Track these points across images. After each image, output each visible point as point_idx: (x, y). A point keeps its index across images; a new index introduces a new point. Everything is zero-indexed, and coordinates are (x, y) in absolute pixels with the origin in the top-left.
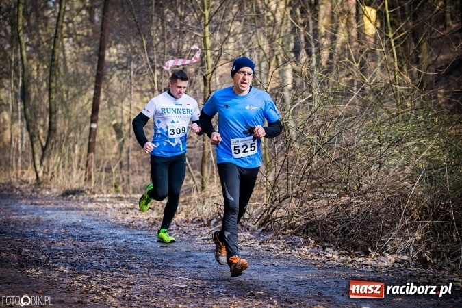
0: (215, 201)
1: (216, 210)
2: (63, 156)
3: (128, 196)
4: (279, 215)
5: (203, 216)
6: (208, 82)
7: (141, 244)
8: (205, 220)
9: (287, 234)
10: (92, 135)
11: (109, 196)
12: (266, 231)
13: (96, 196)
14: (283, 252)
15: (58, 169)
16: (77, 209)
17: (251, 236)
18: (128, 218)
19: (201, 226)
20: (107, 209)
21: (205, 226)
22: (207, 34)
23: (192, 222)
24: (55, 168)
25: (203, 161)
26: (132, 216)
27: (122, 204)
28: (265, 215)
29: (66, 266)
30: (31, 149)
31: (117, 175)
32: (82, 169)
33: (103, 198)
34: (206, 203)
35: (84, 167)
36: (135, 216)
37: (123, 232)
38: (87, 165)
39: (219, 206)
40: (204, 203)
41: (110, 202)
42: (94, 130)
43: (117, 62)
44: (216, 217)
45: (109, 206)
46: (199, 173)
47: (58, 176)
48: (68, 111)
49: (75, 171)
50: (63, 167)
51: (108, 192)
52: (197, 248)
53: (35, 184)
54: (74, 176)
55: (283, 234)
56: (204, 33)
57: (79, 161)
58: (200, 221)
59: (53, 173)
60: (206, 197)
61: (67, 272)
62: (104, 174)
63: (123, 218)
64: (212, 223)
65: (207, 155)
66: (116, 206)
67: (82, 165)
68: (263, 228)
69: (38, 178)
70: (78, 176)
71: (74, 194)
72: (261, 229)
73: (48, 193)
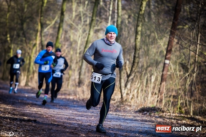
2: (142, 83)
3: (189, 116)
10: (166, 69)
11: (174, 115)
13: (165, 114)
15: (138, 92)
16: (149, 121)
24: (136, 91)
31: (182, 101)
32: (156, 94)
33: (170, 115)
35: (157, 92)
38: (159, 91)
41: (174, 119)
42: (167, 65)
43: (189, 17)
47: (137, 97)
48: (148, 50)
49: (150, 95)
50: (142, 90)
51: (173, 113)
54: (149, 98)
57: (154, 88)
59: (133, 95)
62: (172, 99)
67: (156, 91)
70: (152, 99)
71: (148, 111)
73: (129, 108)
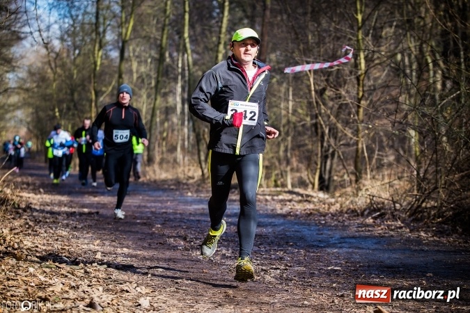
0: (368, 193)
1: (369, 201)
4: (428, 206)
5: (356, 207)
6: (361, 82)
7: (298, 231)
8: (359, 211)
9: (436, 223)
12: (416, 220)
14: (432, 239)
17: (402, 225)
18: (286, 209)
19: (355, 216)
20: (266, 200)
21: (358, 215)
22: (360, 37)
23: (346, 213)
25: (357, 156)
26: (290, 207)
27: (281, 197)
28: (415, 205)
29: (228, 250)
30: (196, 147)
34: (360, 195)
36: (293, 207)
37: (282, 221)
39: (371, 197)
40: (357, 195)
44: (369, 208)
45: (268, 198)
46: (352, 168)
52: (351, 235)
53: (200, 180)
55: (432, 223)
56: (357, 37)
58: (354, 211)
60: (359, 189)
61: (229, 255)
63: (281, 209)
64: (366, 213)
65: (360, 151)
66: (275, 198)
68: (413, 217)
69: (203, 174)
72: (412, 218)
